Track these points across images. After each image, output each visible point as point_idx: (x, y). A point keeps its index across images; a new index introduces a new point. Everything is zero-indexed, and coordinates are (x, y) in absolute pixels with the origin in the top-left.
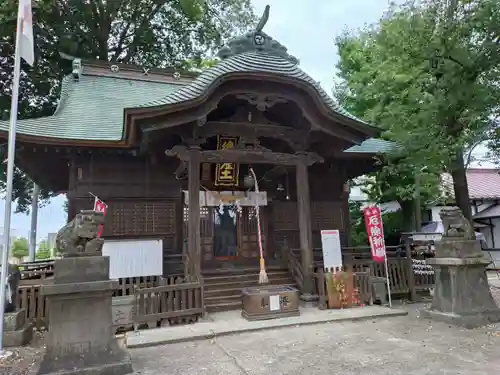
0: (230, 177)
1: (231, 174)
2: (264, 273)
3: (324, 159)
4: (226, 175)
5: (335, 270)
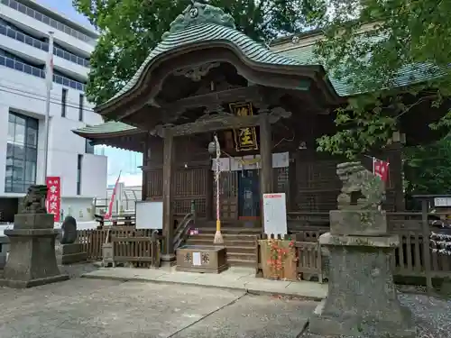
0: (250, 142)
1: (251, 139)
2: (218, 234)
3: (290, 113)
4: (246, 140)
5: (276, 237)
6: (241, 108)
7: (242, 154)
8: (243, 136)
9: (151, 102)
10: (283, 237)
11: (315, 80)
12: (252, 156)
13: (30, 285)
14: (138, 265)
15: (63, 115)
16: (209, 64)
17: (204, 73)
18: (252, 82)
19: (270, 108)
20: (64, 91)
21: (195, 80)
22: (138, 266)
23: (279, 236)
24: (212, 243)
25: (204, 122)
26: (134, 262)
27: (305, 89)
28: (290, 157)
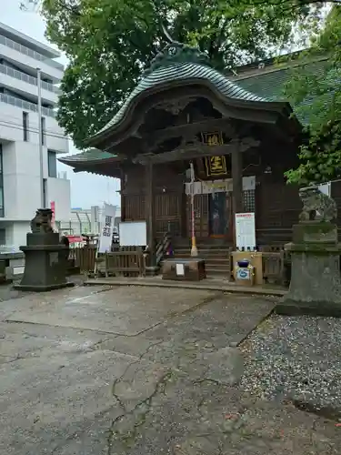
0: (220, 167)
1: (221, 165)
2: (194, 249)
3: (259, 142)
4: (217, 166)
5: (246, 249)
6: (212, 136)
7: (212, 178)
8: (213, 162)
9: (134, 133)
10: (252, 249)
11: (283, 115)
12: (221, 181)
13: (48, 290)
14: (127, 274)
15: (25, 139)
16: (187, 99)
17: (182, 108)
18: (226, 114)
19: (241, 138)
20: (25, 114)
21: (174, 113)
22: (128, 276)
23: (249, 248)
24: (189, 257)
25: (182, 151)
26: (124, 273)
27: (274, 122)
28: (256, 181)
